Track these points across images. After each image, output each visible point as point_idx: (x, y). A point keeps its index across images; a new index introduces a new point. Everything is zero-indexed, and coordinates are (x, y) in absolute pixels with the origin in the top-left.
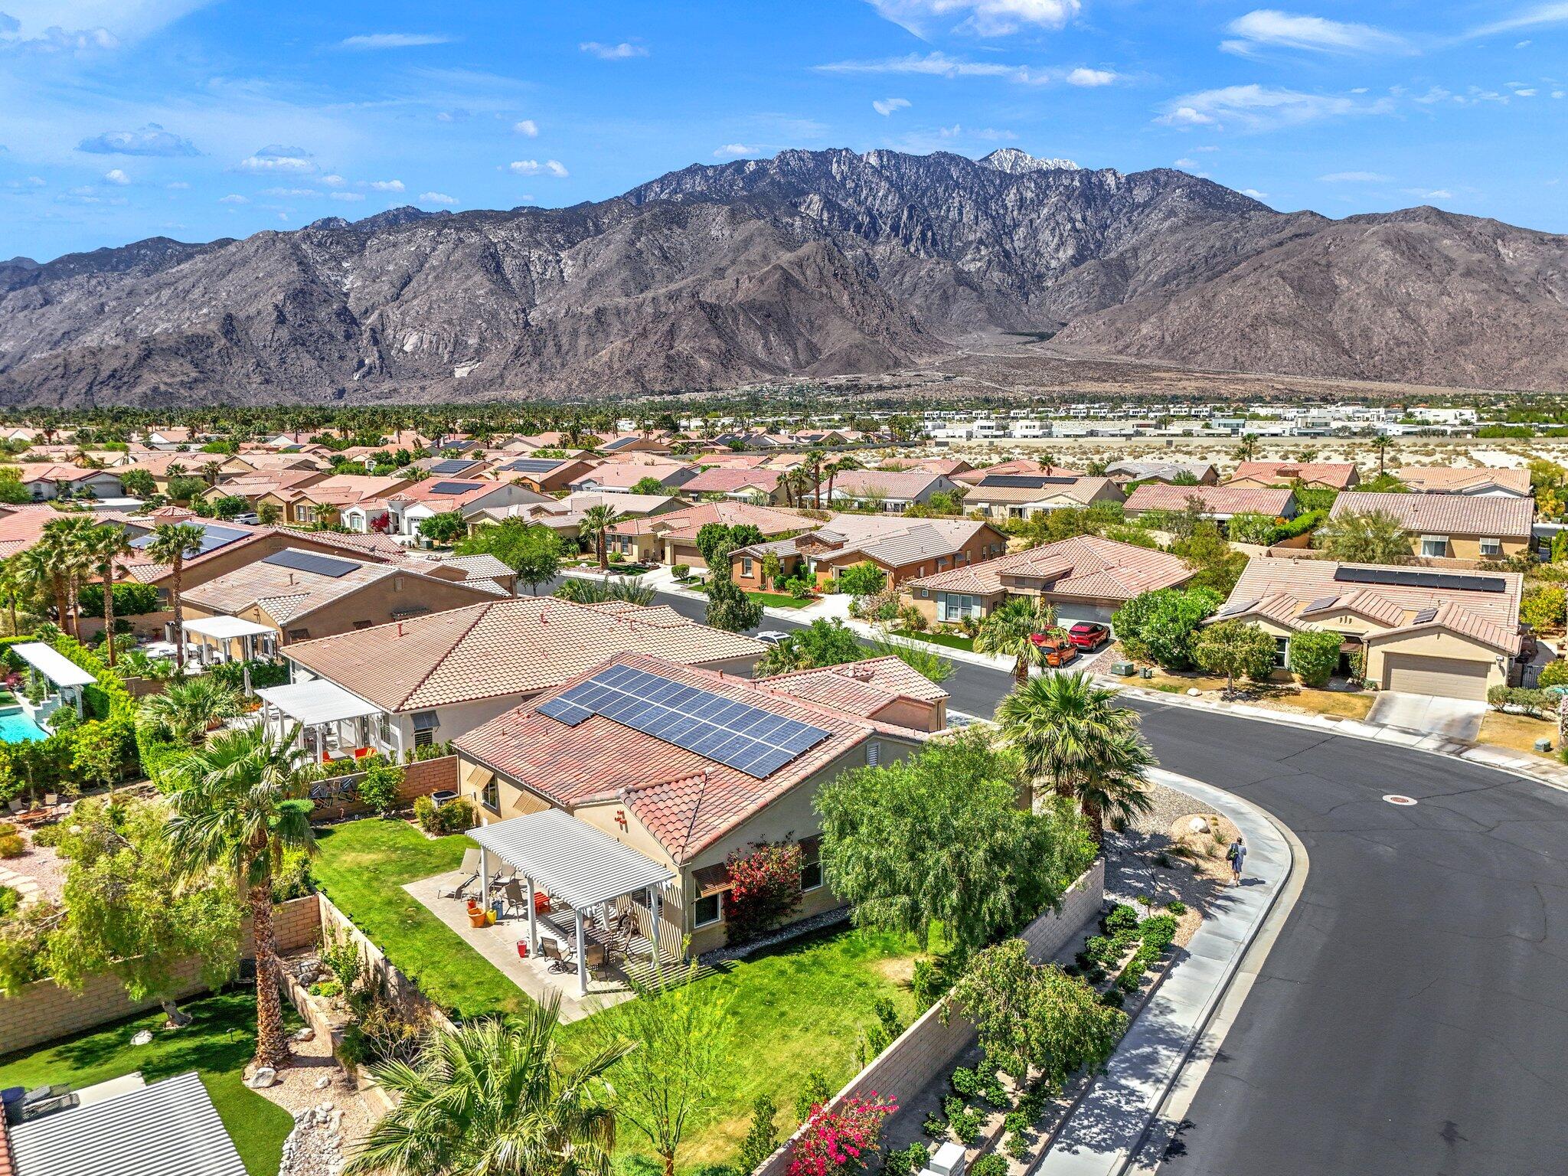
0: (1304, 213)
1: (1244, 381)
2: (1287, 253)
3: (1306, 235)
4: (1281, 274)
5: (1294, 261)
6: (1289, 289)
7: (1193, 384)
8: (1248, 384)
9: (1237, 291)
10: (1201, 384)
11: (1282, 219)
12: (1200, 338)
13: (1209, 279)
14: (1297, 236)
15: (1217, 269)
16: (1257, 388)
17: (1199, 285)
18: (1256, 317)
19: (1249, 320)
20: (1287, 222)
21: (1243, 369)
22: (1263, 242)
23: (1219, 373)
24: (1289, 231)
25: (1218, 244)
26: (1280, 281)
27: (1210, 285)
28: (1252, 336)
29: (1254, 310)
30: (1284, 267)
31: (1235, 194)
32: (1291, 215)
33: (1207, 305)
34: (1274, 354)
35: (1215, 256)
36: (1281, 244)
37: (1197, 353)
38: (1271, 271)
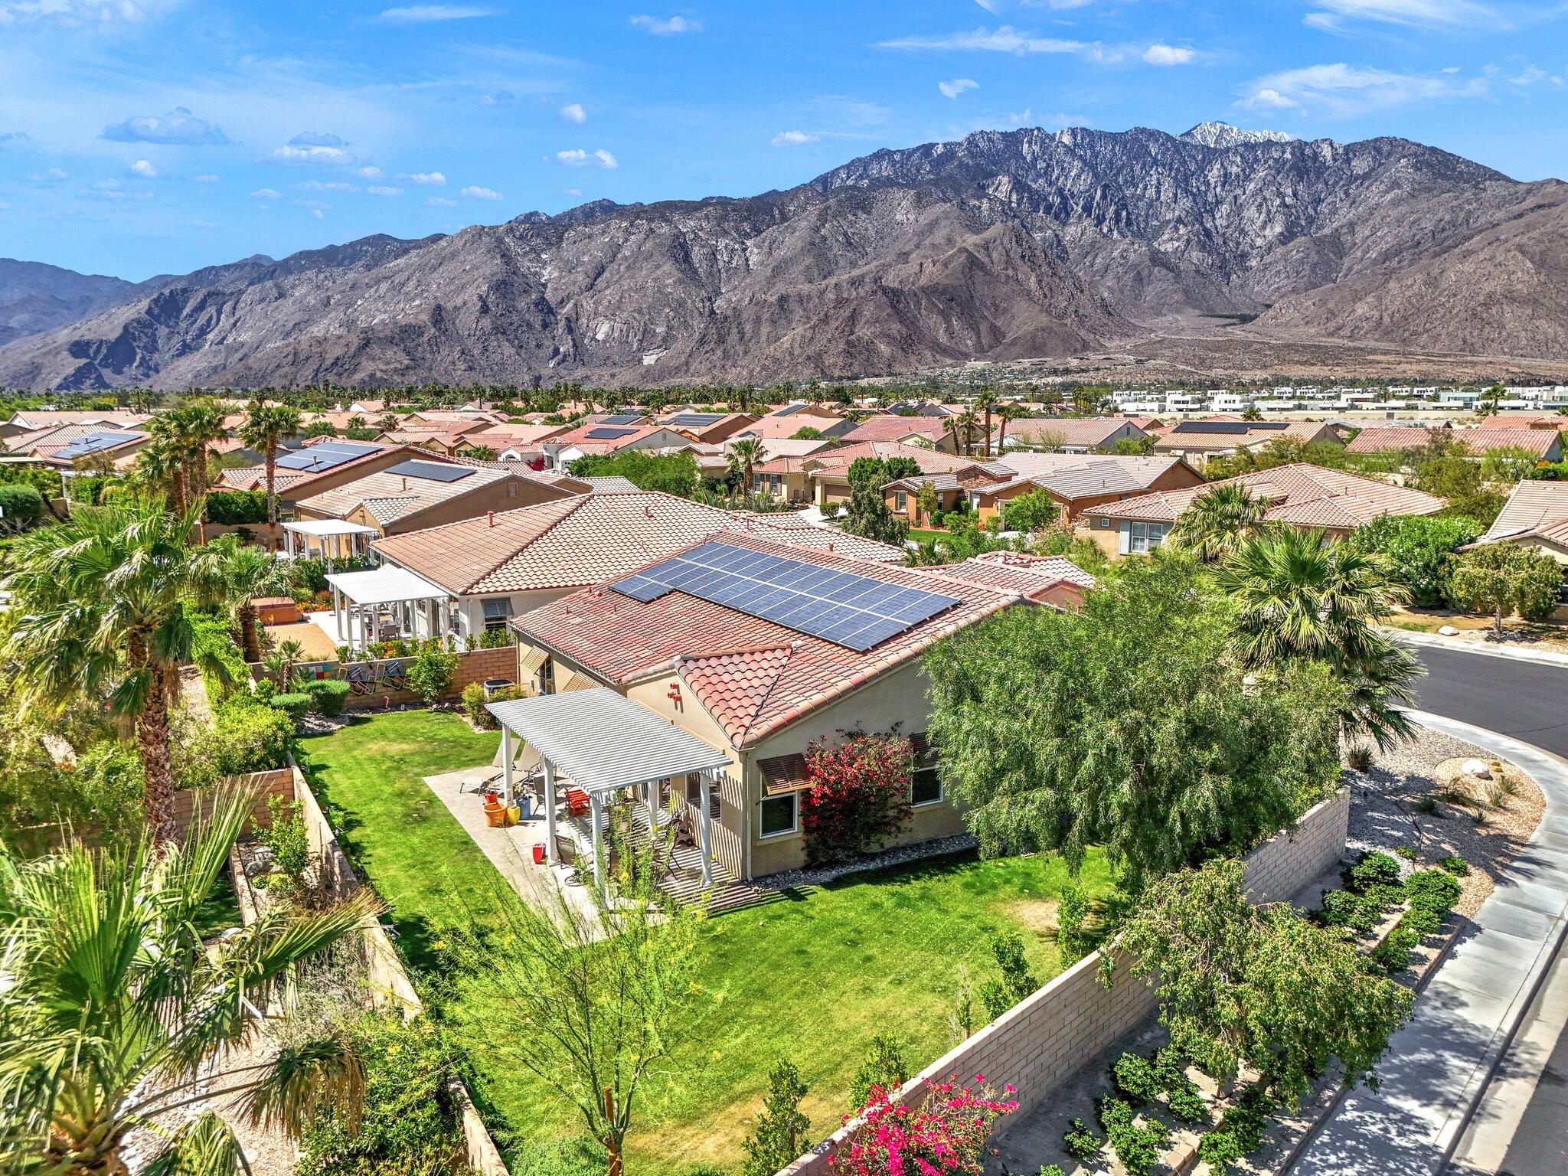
0: (1549, 181)
1: (1474, 364)
2: (1527, 226)
3: (1550, 205)
4: (1521, 249)
5: (1536, 234)
6: (1529, 264)
7: (1414, 367)
8: (1479, 367)
9: (1468, 267)
10: (1423, 367)
11: (1522, 188)
12: (1423, 319)
13: (1436, 255)
14: (1540, 207)
15: (1446, 244)
16: (1489, 371)
17: (1424, 262)
18: (1490, 296)
19: (1481, 298)
20: (1529, 192)
21: (1473, 351)
22: (1500, 215)
23: (1445, 356)
24: (1531, 201)
25: (1447, 218)
26: (1520, 256)
27: (1437, 261)
28: (1485, 315)
29: (1488, 287)
30: (1524, 240)
31: (1468, 163)
32: (1533, 184)
33: (1432, 282)
34: (1509, 335)
35: (1443, 230)
36: (1521, 215)
37: (1420, 334)
38: (1508, 245)
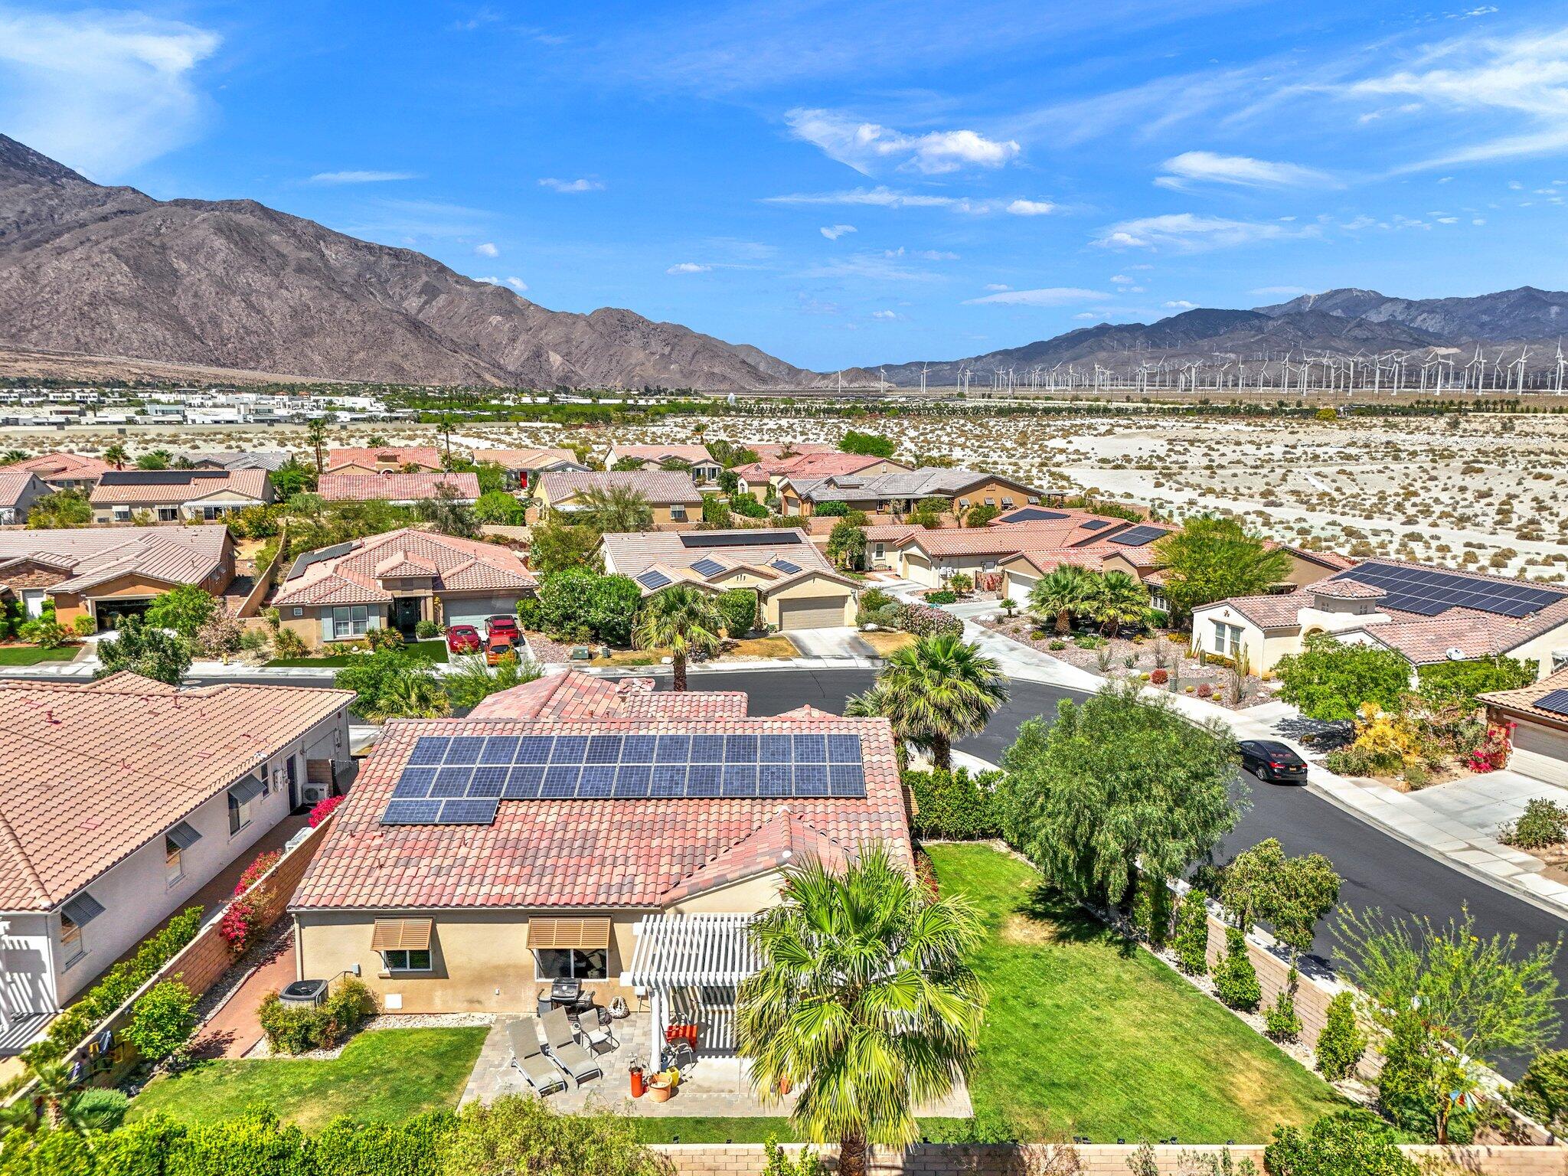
0: (125, 189)
1: (95, 364)
2: (115, 229)
3: (132, 212)
4: (113, 250)
5: (126, 238)
6: (126, 268)
7: (34, 365)
8: (100, 368)
9: (65, 264)
10: (42, 365)
11: (101, 192)
12: (29, 315)
13: (27, 248)
14: (122, 212)
15: (34, 237)
16: (111, 372)
17: (15, 253)
18: (94, 295)
19: (86, 298)
20: (108, 195)
21: (89, 351)
22: (84, 214)
23: (62, 354)
24: (110, 207)
25: (29, 210)
26: (114, 258)
27: (30, 255)
28: (93, 315)
29: (89, 287)
30: (116, 244)
33: (31, 277)
34: (121, 336)
35: (28, 222)
36: (105, 218)
37: (29, 331)
38: (102, 246)
